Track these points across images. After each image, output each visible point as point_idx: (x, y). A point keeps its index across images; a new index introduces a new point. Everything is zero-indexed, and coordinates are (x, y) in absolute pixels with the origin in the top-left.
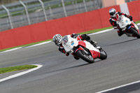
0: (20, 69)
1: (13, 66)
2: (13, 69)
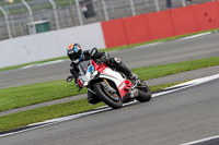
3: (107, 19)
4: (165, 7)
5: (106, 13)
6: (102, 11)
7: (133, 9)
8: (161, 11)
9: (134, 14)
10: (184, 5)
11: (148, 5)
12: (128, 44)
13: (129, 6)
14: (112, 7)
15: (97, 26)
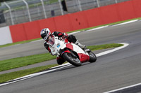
0: (106, 48)
1: (99, 45)
2: (99, 47)
3: (13, 24)
4: (51, 16)
5: (12, 20)
6: (10, 19)
7: (30, 17)
8: (48, 18)
9: (30, 20)
10: (63, 14)
11: (39, 15)
12: (27, 39)
13: (27, 15)
14: (16, 16)
15: (7, 29)
